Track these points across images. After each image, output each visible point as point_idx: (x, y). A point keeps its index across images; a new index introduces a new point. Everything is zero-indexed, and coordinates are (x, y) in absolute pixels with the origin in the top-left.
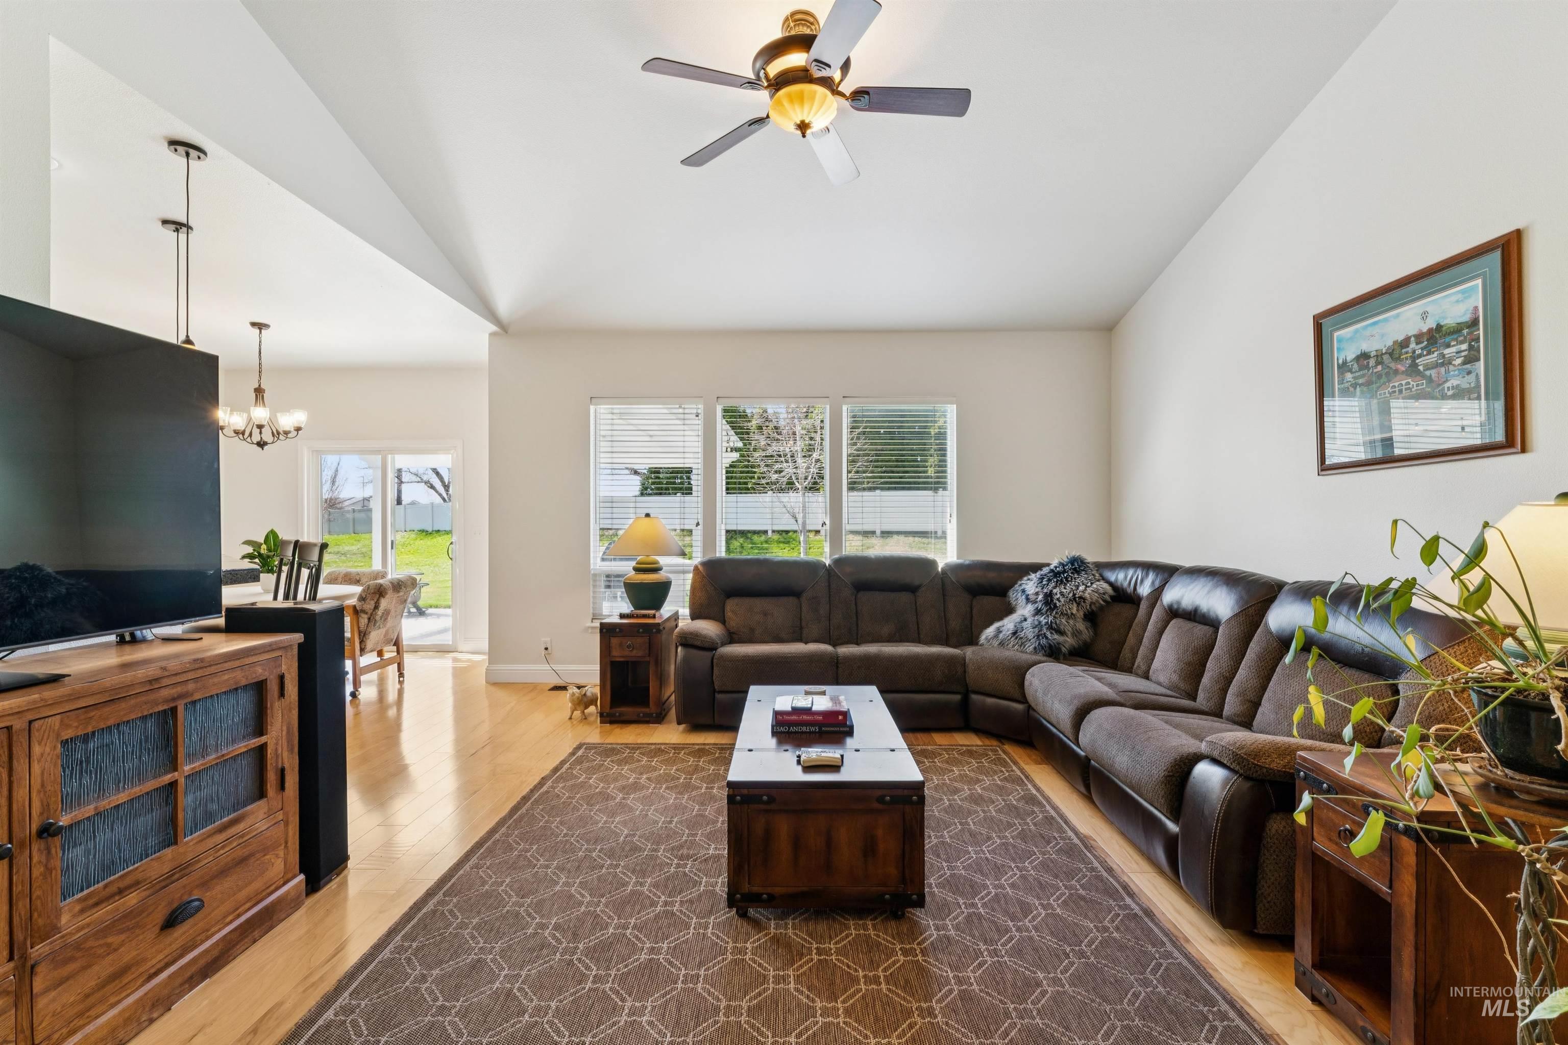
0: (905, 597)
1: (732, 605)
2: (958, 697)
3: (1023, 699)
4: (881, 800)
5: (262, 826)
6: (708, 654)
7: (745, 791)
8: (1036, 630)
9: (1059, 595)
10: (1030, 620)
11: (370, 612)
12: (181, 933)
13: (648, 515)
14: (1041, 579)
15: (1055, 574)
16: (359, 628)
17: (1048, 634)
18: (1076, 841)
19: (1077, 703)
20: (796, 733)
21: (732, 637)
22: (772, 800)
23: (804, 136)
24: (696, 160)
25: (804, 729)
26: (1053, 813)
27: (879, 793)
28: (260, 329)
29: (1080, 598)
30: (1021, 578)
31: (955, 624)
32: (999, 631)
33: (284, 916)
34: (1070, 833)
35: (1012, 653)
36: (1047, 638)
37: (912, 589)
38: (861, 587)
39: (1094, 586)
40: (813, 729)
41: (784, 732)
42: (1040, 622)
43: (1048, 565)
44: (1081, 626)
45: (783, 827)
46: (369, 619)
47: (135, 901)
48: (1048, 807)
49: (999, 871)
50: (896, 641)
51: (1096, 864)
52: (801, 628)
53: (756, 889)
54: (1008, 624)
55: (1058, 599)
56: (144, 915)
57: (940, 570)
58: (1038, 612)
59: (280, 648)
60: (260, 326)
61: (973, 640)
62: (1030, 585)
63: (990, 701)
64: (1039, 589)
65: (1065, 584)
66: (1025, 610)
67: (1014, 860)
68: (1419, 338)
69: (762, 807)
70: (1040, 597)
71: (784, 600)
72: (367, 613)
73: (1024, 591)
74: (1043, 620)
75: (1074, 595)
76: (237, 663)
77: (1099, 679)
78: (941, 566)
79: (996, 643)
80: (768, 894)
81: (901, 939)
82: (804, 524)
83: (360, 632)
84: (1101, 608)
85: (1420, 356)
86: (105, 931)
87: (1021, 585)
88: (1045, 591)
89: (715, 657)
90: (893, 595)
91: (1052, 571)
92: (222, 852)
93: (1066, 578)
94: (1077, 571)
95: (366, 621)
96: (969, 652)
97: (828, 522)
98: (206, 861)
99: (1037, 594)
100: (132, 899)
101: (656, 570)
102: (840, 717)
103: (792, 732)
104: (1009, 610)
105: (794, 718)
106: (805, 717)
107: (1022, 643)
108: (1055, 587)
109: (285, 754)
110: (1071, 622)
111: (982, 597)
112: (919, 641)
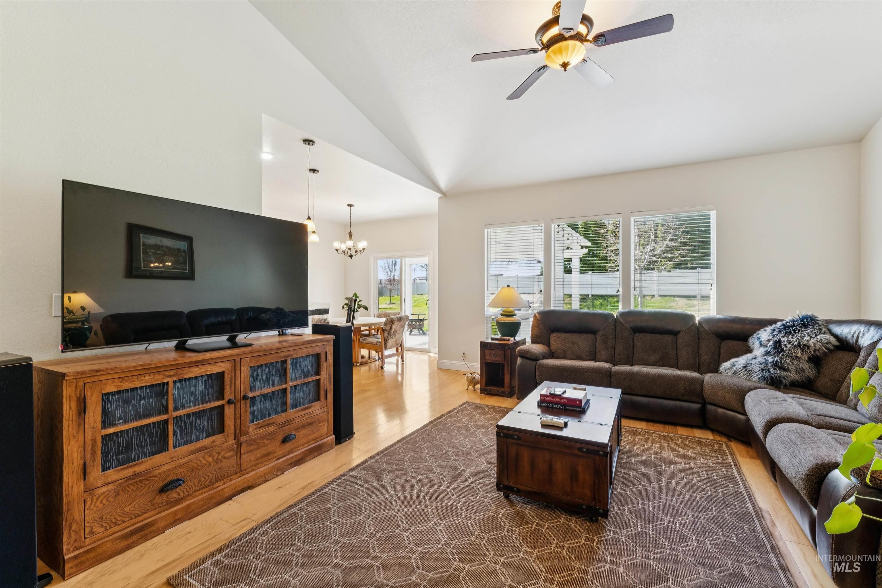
0: (668, 338)
1: (554, 337)
2: (697, 406)
3: (744, 413)
4: (580, 450)
5: (319, 412)
6: (534, 363)
7: (505, 431)
8: (762, 366)
9: (786, 343)
10: (759, 359)
11: (388, 330)
12: (288, 446)
13: (508, 286)
14: (774, 330)
15: (785, 327)
16: (384, 337)
17: (772, 370)
18: (751, 510)
19: (768, 418)
20: (551, 407)
21: (552, 355)
22: (519, 438)
24: (515, 95)
25: (556, 406)
26: (743, 490)
27: (579, 445)
28: (351, 207)
29: (805, 345)
30: (759, 330)
31: (705, 357)
32: (734, 365)
33: (326, 450)
34: (749, 505)
35: (742, 381)
36: (770, 372)
37: (675, 333)
38: (637, 330)
39: (818, 337)
40: (561, 407)
41: (545, 406)
42: (766, 360)
43: (781, 320)
44: (805, 366)
45: (526, 454)
46: (388, 334)
47: (272, 430)
48: (741, 486)
49: (677, 513)
50: (660, 366)
51: (759, 528)
52: (596, 353)
53: (510, 484)
54: (742, 360)
55: (785, 345)
56: (276, 435)
57: (697, 322)
58: (767, 353)
59: (325, 341)
60: (350, 206)
61: (716, 370)
62: (765, 334)
63: (720, 410)
64: (771, 337)
65: (793, 335)
66: (759, 352)
67: (693, 510)
69: (514, 441)
70: (771, 343)
71: (585, 336)
72: (387, 331)
73: (759, 338)
74: (770, 359)
75: (799, 343)
76: (309, 346)
77: (801, 404)
78: (697, 319)
79: (730, 373)
80: (517, 488)
81: (588, 531)
82: (641, 291)
83: (385, 339)
84: (825, 354)
86: (263, 438)
87: (758, 334)
88: (775, 339)
89: (537, 364)
90: (659, 336)
91: (783, 325)
92: (303, 418)
93: (795, 331)
94: (805, 326)
95: (387, 334)
96: (707, 377)
97: (621, 290)
98: (297, 421)
99: (769, 341)
100: (272, 428)
101: (513, 316)
102: (578, 402)
103: (549, 407)
104: (749, 351)
105: (551, 399)
106: (557, 400)
107: (750, 375)
108: (783, 337)
109: (328, 385)
110: (795, 362)
111: (728, 341)
112: (678, 368)
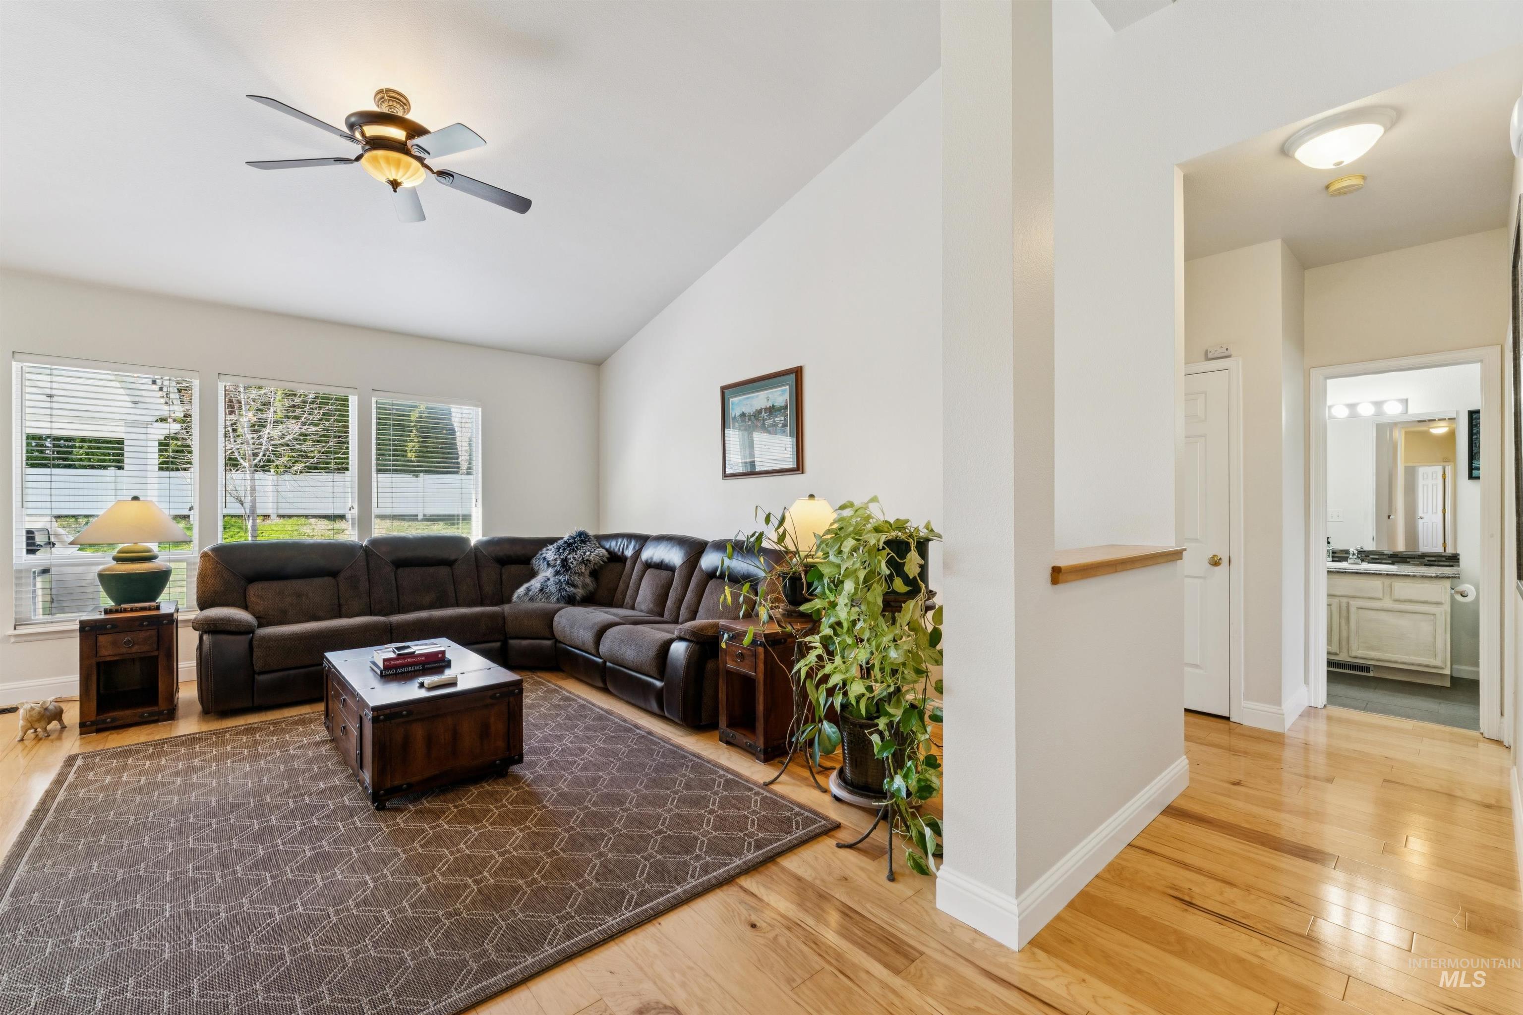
0: (444, 571)
1: (255, 591)
2: (498, 644)
3: (552, 636)
4: (493, 697)
6: (245, 639)
7: (388, 711)
8: (558, 586)
9: (572, 560)
10: (552, 580)
13: (136, 498)
14: (558, 549)
15: (568, 544)
17: (567, 588)
18: (602, 712)
19: (596, 628)
20: (402, 673)
22: (410, 713)
23: (395, 191)
24: (260, 165)
25: (410, 669)
26: (583, 702)
27: (490, 693)
29: (587, 560)
30: (541, 549)
31: (488, 589)
32: (528, 590)
34: (597, 710)
35: (540, 604)
36: (566, 591)
37: (449, 563)
38: (400, 564)
39: (596, 551)
40: (417, 668)
41: (392, 674)
42: (560, 580)
43: (562, 538)
44: (588, 580)
45: (419, 732)
48: (580, 700)
49: (560, 738)
50: (438, 608)
51: (616, 720)
52: (340, 605)
53: (396, 783)
54: (535, 584)
55: (571, 563)
57: (472, 544)
58: (557, 573)
61: (509, 601)
62: (550, 553)
63: (525, 642)
64: (558, 556)
65: (576, 552)
66: (546, 574)
67: (568, 731)
68: (766, 409)
69: (401, 720)
70: (558, 562)
71: (318, 581)
73: (545, 559)
74: (562, 578)
75: (583, 559)
77: (606, 613)
78: (473, 542)
79: (526, 599)
80: (408, 784)
81: (510, 784)
82: (253, 508)
84: (601, 567)
85: (766, 419)
87: (541, 554)
88: (562, 557)
89: (254, 640)
90: (432, 570)
91: (566, 542)
93: (576, 547)
94: (583, 542)
96: (506, 608)
97: (356, 506)
99: (556, 560)
101: (151, 558)
102: (440, 656)
103: (399, 673)
104: (533, 574)
105: (401, 661)
106: (409, 660)
107: (548, 597)
108: (569, 554)
110: (581, 578)
111: (509, 566)
112: (458, 605)
